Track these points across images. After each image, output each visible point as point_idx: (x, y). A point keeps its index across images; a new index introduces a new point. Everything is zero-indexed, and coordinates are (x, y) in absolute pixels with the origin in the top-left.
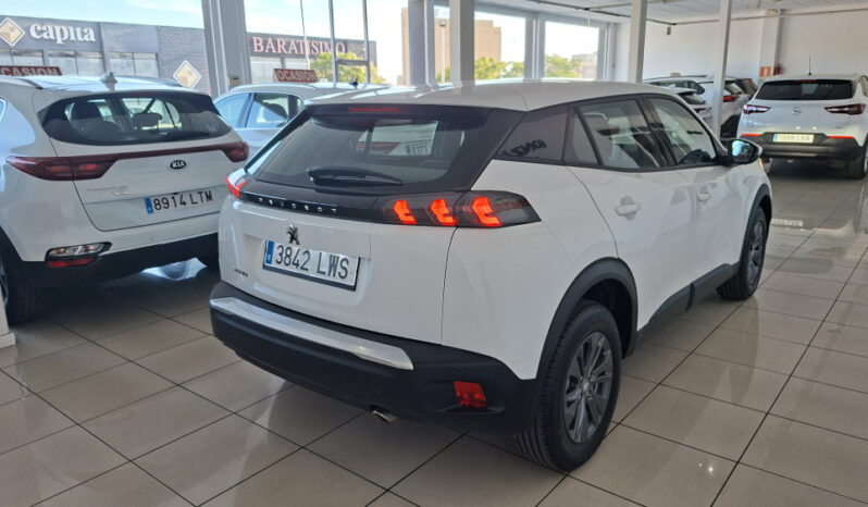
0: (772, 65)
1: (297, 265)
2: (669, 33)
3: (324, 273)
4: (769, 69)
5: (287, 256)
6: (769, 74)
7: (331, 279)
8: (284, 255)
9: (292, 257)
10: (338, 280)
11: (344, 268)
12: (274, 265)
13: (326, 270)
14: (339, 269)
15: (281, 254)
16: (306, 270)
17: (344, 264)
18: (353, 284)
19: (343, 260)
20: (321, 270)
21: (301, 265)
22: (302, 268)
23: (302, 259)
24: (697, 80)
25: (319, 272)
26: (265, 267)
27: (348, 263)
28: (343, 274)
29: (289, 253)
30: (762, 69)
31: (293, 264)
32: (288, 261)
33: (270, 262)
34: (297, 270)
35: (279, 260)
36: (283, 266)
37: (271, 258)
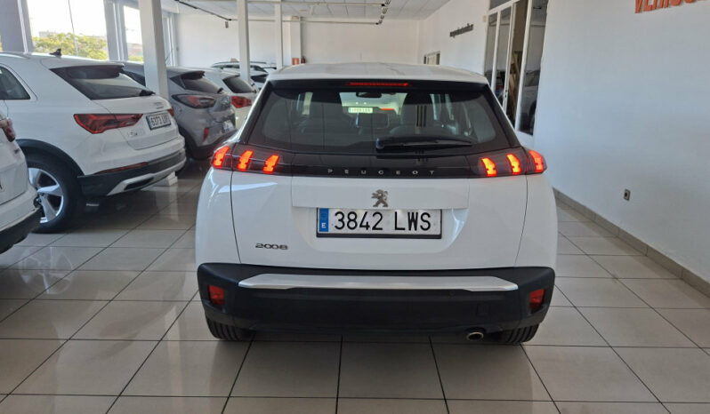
0: (299, 57)
1: (367, 227)
2: (227, 26)
3: (404, 229)
4: (298, 60)
5: (350, 220)
6: (298, 63)
7: (413, 232)
8: (346, 220)
9: (359, 220)
10: (420, 232)
11: (425, 221)
12: (332, 230)
13: (406, 226)
14: (420, 222)
15: (341, 220)
16: (381, 229)
17: (425, 217)
18: (438, 233)
19: (423, 214)
20: (398, 226)
21: (372, 225)
22: (374, 228)
23: (372, 221)
24: (261, 66)
25: (396, 228)
26: (319, 235)
27: (429, 216)
28: (426, 226)
29: (352, 217)
30: (293, 60)
31: (361, 226)
32: (352, 224)
33: (327, 229)
34: (370, 231)
35: (340, 225)
36: (346, 230)
37: (327, 225)
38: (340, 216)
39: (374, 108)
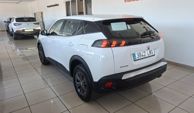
1: (143, 56)
3: (149, 55)
5: (140, 55)
8: (139, 55)
9: (141, 55)
10: (152, 55)
11: (152, 52)
12: (137, 59)
15: (138, 55)
18: (154, 54)
21: (144, 55)
22: (145, 56)
25: (148, 55)
26: (135, 61)
27: (152, 50)
31: (142, 56)
32: (140, 56)
33: (136, 59)
34: (144, 57)
35: (138, 57)
36: (140, 58)
37: (136, 58)
38: (138, 54)
39: (33, 29)
